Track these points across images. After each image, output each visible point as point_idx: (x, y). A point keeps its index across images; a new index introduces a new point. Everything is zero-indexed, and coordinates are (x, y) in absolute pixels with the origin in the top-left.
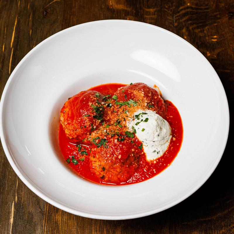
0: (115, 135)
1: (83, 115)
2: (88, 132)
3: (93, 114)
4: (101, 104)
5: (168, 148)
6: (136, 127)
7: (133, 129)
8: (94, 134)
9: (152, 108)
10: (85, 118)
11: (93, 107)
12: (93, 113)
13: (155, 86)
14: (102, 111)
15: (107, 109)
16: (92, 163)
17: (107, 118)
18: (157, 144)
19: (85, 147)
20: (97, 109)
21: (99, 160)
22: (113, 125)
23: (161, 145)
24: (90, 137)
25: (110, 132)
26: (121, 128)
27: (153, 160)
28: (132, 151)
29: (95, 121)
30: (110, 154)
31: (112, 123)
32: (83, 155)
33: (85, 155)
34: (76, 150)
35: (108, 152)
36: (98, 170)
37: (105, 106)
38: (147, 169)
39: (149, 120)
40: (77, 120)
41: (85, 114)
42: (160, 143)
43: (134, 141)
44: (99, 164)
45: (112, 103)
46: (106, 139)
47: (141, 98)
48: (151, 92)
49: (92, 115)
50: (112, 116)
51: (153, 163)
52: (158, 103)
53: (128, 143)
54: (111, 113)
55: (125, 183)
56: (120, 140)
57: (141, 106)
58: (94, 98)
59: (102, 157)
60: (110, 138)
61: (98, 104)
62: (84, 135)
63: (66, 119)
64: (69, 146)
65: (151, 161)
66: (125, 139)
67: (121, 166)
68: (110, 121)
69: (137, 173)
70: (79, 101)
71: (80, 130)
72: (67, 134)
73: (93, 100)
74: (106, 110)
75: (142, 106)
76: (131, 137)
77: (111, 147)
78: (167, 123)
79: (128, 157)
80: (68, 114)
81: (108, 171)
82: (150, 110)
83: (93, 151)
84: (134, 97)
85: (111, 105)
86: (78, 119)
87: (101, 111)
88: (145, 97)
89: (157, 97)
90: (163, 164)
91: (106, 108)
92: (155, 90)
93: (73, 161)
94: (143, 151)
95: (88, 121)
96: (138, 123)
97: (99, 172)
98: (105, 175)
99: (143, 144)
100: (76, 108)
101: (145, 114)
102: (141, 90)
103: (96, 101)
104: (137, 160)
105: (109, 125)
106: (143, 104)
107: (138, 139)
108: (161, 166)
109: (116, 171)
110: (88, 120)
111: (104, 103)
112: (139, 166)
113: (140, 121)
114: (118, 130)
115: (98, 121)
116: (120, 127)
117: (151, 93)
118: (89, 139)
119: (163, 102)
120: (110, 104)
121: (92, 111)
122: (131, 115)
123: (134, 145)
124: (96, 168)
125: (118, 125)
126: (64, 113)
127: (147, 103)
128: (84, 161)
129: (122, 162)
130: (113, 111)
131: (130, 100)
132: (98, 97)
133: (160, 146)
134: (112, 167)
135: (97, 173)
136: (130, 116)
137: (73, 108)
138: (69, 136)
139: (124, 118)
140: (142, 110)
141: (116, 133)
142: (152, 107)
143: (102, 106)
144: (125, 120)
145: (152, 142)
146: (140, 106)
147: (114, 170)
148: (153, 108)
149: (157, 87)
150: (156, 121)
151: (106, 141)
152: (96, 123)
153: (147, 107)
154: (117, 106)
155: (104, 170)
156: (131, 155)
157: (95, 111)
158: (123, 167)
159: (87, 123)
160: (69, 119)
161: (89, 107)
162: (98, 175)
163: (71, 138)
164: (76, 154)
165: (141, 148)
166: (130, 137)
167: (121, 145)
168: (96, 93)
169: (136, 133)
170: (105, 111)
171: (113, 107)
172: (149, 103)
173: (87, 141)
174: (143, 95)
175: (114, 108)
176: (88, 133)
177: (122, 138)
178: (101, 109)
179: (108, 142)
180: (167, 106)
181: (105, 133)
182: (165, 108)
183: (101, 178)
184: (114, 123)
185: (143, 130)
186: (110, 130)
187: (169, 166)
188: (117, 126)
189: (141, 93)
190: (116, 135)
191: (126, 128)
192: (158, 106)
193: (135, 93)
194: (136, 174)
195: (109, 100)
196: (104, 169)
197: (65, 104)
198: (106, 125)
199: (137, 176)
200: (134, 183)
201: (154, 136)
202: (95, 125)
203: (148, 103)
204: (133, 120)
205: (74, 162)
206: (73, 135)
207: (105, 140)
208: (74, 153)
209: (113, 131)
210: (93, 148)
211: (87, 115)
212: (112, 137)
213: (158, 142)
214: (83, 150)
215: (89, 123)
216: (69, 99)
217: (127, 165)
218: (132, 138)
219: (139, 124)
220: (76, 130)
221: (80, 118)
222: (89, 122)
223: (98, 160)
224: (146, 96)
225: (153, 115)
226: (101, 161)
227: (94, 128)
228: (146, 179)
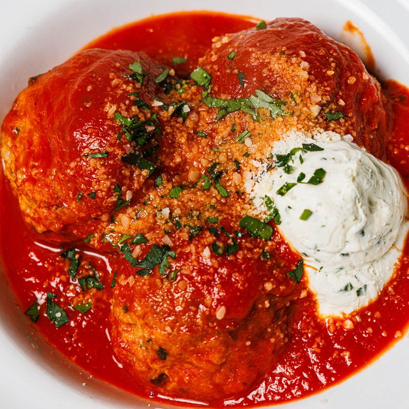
0: (201, 229)
1: (86, 151)
2: (103, 213)
3: (123, 150)
4: (151, 108)
5: (398, 270)
6: (280, 203)
7: (270, 208)
8: (125, 221)
9: (340, 124)
10: (92, 162)
11: (119, 121)
12: (120, 146)
13: (350, 27)
14: (153, 134)
15: (171, 127)
16: (120, 329)
17: (173, 159)
18: (355, 264)
19: (93, 261)
20: (137, 131)
21: (146, 324)
22: (194, 185)
23: (372, 262)
24: (112, 231)
25: (184, 219)
26: (226, 198)
27: (342, 317)
28: (264, 289)
29: (127, 173)
30: (187, 302)
31: (192, 176)
32: (85, 291)
33: (94, 290)
34: (62, 272)
35: (176, 296)
36: (141, 357)
37: (165, 115)
38: (318, 351)
39: (326, 179)
40: (61, 169)
41: (92, 147)
42: (369, 259)
43: (274, 252)
44: (146, 335)
45: (191, 100)
46: (171, 244)
47: (298, 87)
48: (335, 58)
49: (119, 152)
50: (191, 151)
51: (342, 327)
52: (359, 101)
53: (250, 259)
54: (188, 139)
55: (241, 400)
56: (220, 251)
57: (299, 116)
58: (124, 86)
59: (157, 314)
60: (184, 241)
61: (139, 107)
62: (89, 222)
63: (21, 159)
64: (34, 258)
65: (335, 322)
66: (240, 247)
67: (226, 344)
68: (183, 171)
69: (283, 364)
70: (70, 98)
71: (74, 205)
72: (28, 215)
73: (120, 92)
74: (169, 130)
75: (303, 117)
76: (263, 236)
77: (187, 276)
78: (391, 180)
79: (250, 312)
80: (30, 143)
81: (180, 360)
82: (330, 132)
83: (124, 287)
84: (274, 83)
85: (186, 109)
86: (68, 167)
87: (152, 138)
88: (311, 82)
89: (357, 76)
90: (377, 332)
91: (169, 121)
92: (349, 51)
93: (49, 315)
94: (305, 288)
95: (104, 173)
96: (288, 187)
97: (145, 362)
98: (166, 372)
99: (305, 262)
100: (57, 123)
101: (315, 148)
102: (298, 55)
103: (132, 98)
104: (285, 318)
105: (182, 187)
106: (305, 109)
107: (287, 244)
108: (369, 340)
109: (209, 362)
110: (103, 170)
111: (161, 104)
112: (290, 341)
113: (295, 181)
114: (214, 207)
115: (140, 174)
116: (222, 197)
117: (333, 65)
118: (108, 238)
119: (378, 94)
120: (182, 106)
121: (119, 138)
122: (260, 151)
123: (271, 268)
124: (135, 347)
125: (212, 189)
126: (14, 137)
127: (319, 104)
128: (89, 312)
129: (230, 333)
130: (196, 132)
131: (258, 92)
132: (138, 81)
133: (367, 267)
134: (192, 348)
135: (136, 364)
136: (258, 156)
137: (45, 123)
138: (34, 223)
139: (237, 162)
140: (300, 133)
141: (206, 222)
142: (337, 121)
143: (155, 116)
144: (239, 168)
145: (338, 257)
146: (296, 118)
147: (199, 359)
148: (342, 121)
149: (356, 29)
150: (354, 179)
151: (172, 253)
152: (131, 179)
153: (321, 120)
154: (208, 112)
155: (165, 359)
156: (260, 306)
157: (128, 136)
158: (234, 346)
159: (102, 183)
160: (31, 163)
161: (108, 122)
162: (143, 372)
163: (40, 229)
164: (62, 289)
165: (299, 276)
166: (256, 237)
167: (224, 271)
168: (133, 61)
169: (280, 223)
170: (167, 134)
171: (194, 117)
172: (329, 103)
173: (99, 242)
174: (305, 75)
175: (199, 121)
176: (105, 218)
177: (230, 241)
178: (150, 129)
179: (177, 259)
180: (394, 106)
181: (167, 222)
182: (387, 115)
183: (152, 381)
184: (200, 177)
185: (307, 215)
186: (183, 206)
187: (399, 338)
188: (209, 190)
189: (299, 65)
190: (208, 229)
191: (244, 200)
192: (360, 112)
193: (276, 66)
194: (279, 369)
195: (178, 86)
196: (162, 354)
197: (16, 102)
198: (170, 186)
199: (282, 375)
200: (274, 402)
201: (345, 235)
202: (130, 188)
203: (322, 106)
204: (270, 168)
205: (55, 319)
206: (48, 223)
207: (167, 248)
208: (53, 284)
209: (195, 213)
210: (123, 276)
211: (100, 152)
212: (191, 238)
213: (361, 256)
214: (87, 270)
215: (108, 183)
216: (33, 81)
217: (248, 340)
218: (266, 241)
219: (290, 191)
220: (59, 205)
221: (73, 165)
222: (108, 179)
223: (140, 323)
224: (316, 78)
225: (342, 155)
226: (151, 328)
227: (124, 201)
228: (316, 387)
